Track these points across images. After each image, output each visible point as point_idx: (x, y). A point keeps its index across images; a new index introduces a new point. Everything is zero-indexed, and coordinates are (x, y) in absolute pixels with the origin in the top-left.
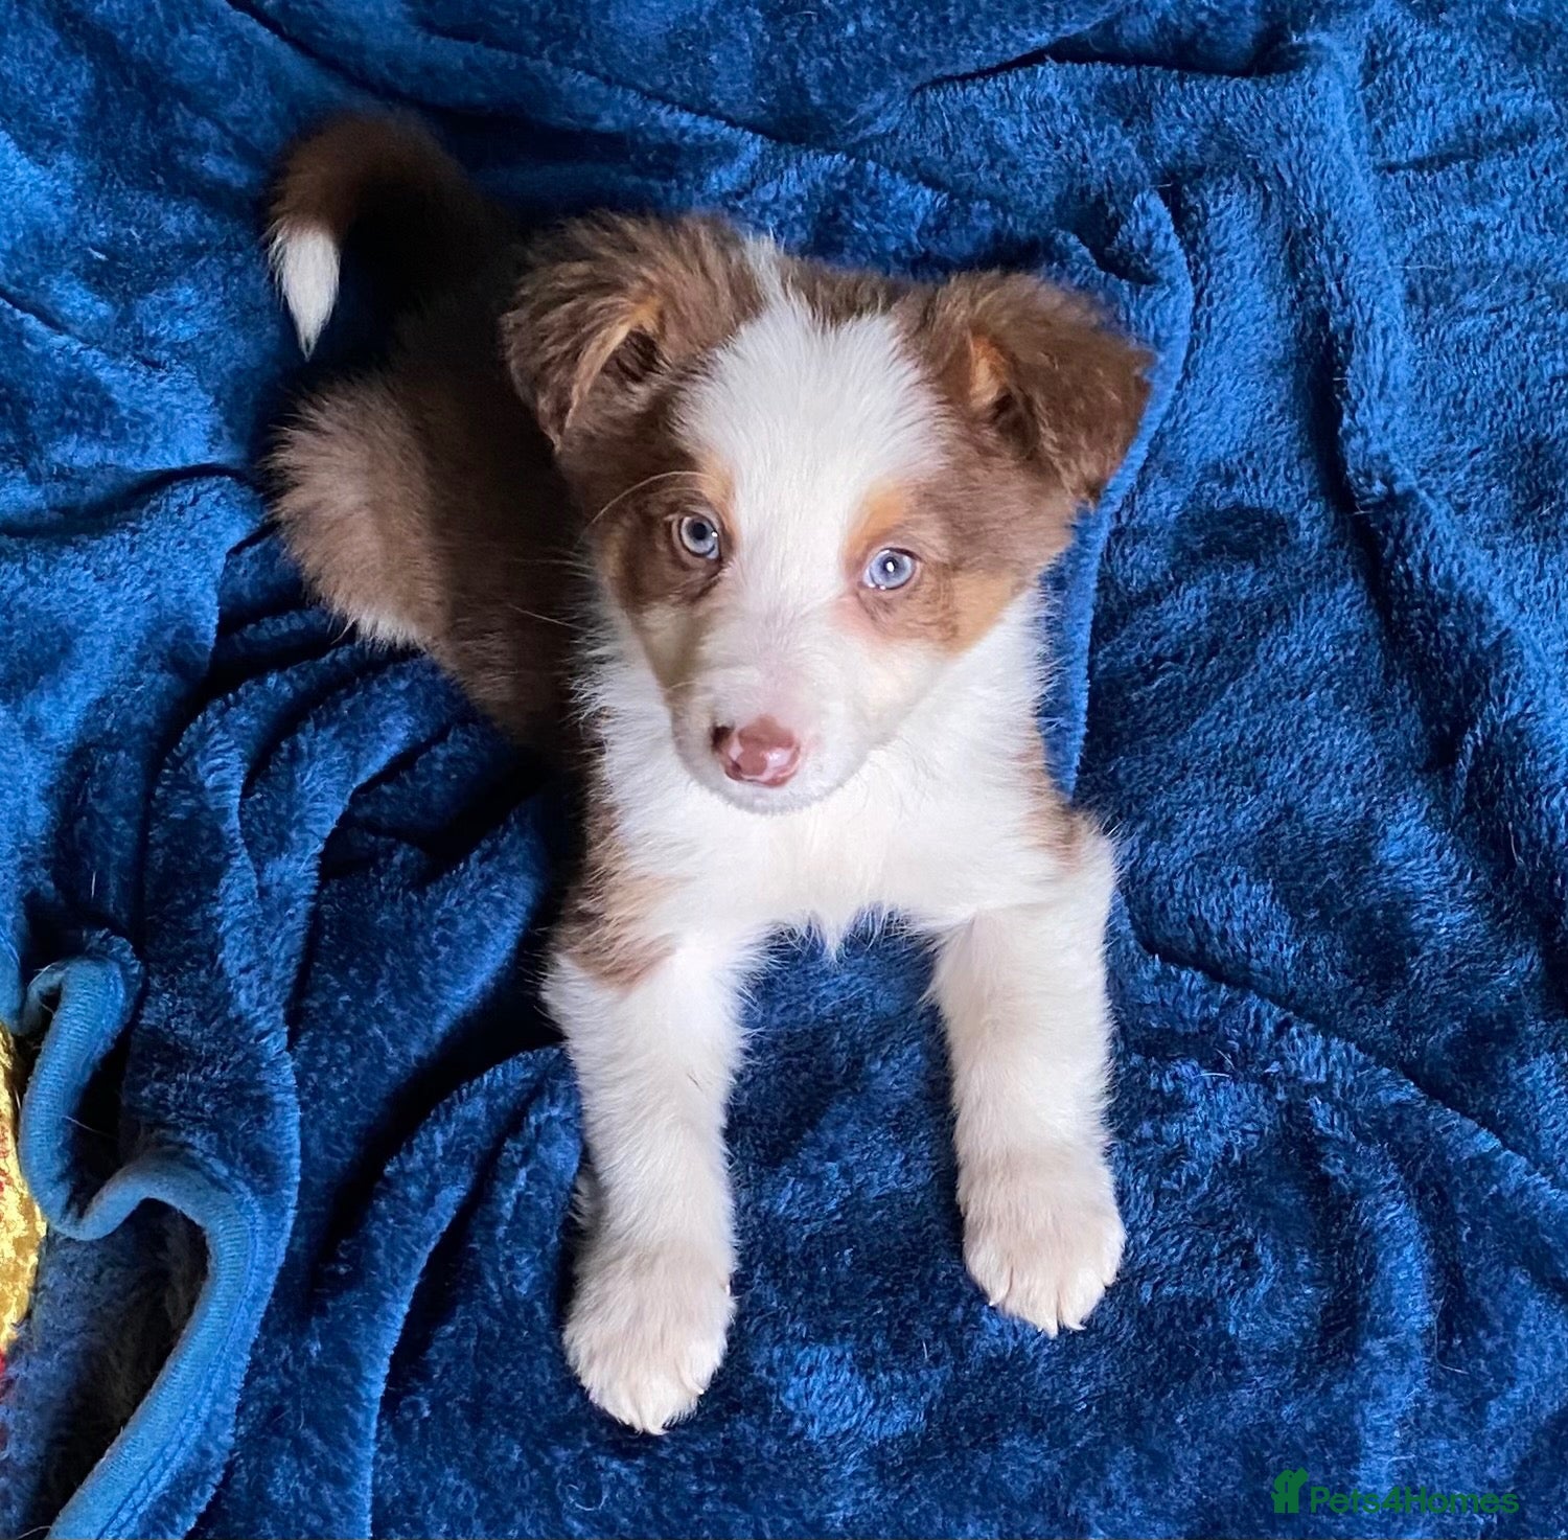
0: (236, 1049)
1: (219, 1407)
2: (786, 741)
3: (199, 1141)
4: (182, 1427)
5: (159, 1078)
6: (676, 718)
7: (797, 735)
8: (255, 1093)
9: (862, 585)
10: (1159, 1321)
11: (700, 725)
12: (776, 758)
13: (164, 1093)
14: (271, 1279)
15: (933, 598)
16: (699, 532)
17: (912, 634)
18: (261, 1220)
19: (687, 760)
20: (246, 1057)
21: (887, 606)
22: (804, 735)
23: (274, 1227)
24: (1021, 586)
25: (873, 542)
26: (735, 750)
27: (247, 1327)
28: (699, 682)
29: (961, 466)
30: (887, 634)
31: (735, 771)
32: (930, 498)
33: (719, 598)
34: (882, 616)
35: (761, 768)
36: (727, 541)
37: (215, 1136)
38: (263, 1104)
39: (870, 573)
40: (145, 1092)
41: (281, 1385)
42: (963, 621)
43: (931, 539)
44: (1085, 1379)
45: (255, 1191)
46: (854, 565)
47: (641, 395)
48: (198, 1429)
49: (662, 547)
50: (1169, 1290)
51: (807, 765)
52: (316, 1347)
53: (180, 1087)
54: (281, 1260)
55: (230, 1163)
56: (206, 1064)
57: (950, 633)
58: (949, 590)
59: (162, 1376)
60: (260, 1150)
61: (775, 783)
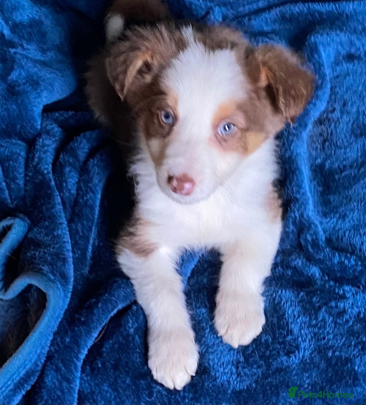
0: (57, 243)
1: (43, 351)
2: (191, 181)
3: (46, 268)
4: (31, 355)
5: (33, 250)
6: (157, 173)
7: (194, 179)
8: (63, 256)
9: (218, 133)
10: (333, 362)
11: (165, 176)
12: (187, 186)
13: (35, 254)
14: (62, 312)
15: (241, 139)
16: (167, 116)
17: (233, 149)
18: (62, 294)
19: (160, 186)
20: (60, 247)
21: (225, 141)
22: (197, 179)
23: (66, 296)
24: (267, 137)
25: (221, 119)
26: (175, 183)
27: (54, 326)
28: (165, 162)
29: (251, 99)
30: (225, 149)
31: (175, 190)
32: (241, 107)
33: (173, 136)
34: (223, 143)
35: (182, 188)
36: (175, 118)
37: (50, 267)
38: (64, 260)
39: (220, 130)
40: (28, 254)
41: (55, 349)
42: (250, 147)
43: (240, 120)
44: (308, 378)
45: (62, 285)
46: (215, 127)
47: (148, 78)
48: (36, 356)
49: (156, 121)
50: (337, 353)
51: (197, 189)
52: (68, 340)
53: (40, 253)
54: (66, 307)
55: (54, 275)
56: (48, 247)
57: (245, 150)
58: (245, 137)
59: (28, 338)
60: (64, 273)
61: (188, 194)
